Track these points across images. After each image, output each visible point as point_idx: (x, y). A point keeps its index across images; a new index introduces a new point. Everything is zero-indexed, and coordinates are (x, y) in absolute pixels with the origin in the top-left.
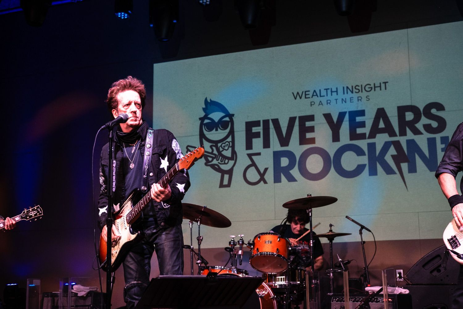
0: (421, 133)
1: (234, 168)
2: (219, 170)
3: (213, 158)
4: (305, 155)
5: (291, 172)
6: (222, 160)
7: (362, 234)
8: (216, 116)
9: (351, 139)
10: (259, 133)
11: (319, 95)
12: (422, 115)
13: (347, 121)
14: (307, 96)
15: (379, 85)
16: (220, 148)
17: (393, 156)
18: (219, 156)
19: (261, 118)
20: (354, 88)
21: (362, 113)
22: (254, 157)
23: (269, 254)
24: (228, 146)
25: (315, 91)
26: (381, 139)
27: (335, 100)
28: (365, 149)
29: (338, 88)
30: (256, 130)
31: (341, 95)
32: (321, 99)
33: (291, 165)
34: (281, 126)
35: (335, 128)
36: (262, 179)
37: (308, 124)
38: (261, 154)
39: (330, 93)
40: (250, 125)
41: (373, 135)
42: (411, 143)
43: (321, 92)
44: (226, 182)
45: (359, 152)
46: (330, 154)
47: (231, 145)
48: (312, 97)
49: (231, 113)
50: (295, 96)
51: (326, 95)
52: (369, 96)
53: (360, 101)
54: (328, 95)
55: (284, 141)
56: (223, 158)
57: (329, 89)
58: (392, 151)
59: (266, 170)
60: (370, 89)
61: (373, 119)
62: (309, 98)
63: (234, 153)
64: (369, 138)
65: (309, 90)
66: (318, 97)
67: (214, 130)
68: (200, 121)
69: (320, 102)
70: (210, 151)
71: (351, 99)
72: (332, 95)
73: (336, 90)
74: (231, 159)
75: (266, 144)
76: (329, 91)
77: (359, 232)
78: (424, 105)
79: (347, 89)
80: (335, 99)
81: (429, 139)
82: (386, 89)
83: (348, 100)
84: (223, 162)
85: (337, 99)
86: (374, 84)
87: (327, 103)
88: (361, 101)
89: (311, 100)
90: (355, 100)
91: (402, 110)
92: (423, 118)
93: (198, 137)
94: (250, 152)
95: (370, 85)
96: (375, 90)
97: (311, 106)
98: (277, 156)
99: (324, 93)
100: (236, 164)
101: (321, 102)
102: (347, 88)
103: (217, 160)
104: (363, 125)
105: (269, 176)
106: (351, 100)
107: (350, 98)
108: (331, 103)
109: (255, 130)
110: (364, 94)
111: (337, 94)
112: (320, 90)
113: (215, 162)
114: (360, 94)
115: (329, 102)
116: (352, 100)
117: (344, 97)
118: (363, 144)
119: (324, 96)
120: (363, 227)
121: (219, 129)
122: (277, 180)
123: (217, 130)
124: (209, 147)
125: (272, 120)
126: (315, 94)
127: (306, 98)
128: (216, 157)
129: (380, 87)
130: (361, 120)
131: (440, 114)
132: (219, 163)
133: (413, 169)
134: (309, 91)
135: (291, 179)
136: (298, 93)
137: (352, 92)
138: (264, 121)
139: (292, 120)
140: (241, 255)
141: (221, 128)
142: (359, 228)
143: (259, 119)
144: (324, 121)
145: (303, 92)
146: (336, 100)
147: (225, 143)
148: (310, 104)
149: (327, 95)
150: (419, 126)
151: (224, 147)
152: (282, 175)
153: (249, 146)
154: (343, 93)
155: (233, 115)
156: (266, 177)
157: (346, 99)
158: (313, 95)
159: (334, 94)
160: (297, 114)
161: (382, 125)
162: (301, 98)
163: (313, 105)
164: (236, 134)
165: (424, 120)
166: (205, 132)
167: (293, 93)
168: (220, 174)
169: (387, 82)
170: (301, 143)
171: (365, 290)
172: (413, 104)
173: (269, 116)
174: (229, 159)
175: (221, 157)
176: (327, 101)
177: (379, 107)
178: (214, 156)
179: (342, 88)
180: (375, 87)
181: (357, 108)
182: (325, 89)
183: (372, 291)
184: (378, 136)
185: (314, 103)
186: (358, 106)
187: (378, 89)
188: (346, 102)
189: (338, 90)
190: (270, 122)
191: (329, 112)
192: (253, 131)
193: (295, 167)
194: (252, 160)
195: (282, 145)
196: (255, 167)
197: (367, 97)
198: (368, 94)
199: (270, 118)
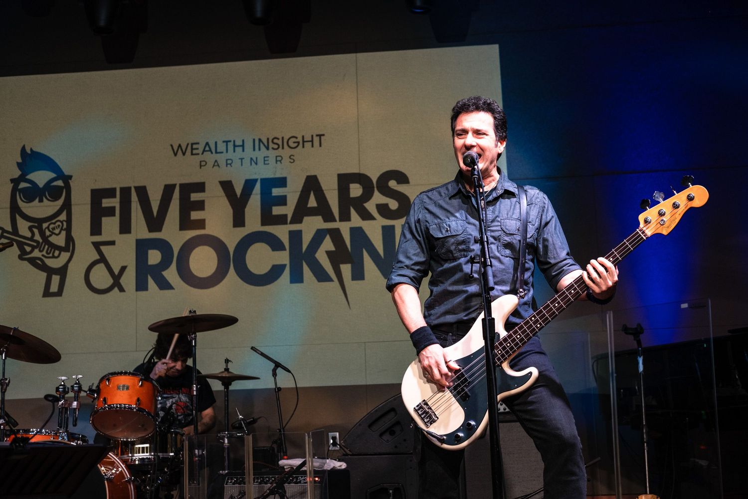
0: (373, 218)
1: (70, 265)
2: (43, 267)
3: (33, 248)
4: (188, 248)
5: (165, 273)
6: (49, 252)
7: (276, 375)
8: (41, 177)
9: (263, 223)
10: (113, 208)
11: (214, 151)
12: (376, 189)
13: (257, 194)
14: (194, 152)
15: (310, 139)
16: (47, 230)
17: (328, 253)
18: (44, 244)
19: (117, 185)
20: (270, 141)
21: (282, 182)
22: (103, 248)
23: (125, 408)
24: (60, 228)
25: (207, 144)
26: (311, 225)
27: (240, 160)
28: (286, 241)
29: (245, 141)
30: (108, 203)
31: (249, 152)
32: (218, 157)
33: (165, 263)
34: (151, 199)
35: (238, 204)
36: (117, 283)
37: (195, 197)
38: (116, 243)
39: (233, 147)
40: (98, 195)
41: (298, 217)
42: (357, 233)
43: (218, 145)
44: (54, 288)
45: (275, 244)
46: (228, 246)
47: (65, 226)
48: (202, 154)
49: (66, 172)
50: (175, 150)
51: (225, 151)
52: (293, 156)
53: (279, 162)
54: (229, 152)
55: (155, 223)
56: (50, 248)
57: (230, 141)
58: (328, 244)
59: (123, 269)
60: (296, 144)
61: (299, 193)
62: (198, 154)
63: (70, 239)
64: (291, 223)
65: (198, 142)
66: (212, 153)
67: (37, 200)
68: (13, 184)
69: (215, 163)
70: (29, 235)
71: (266, 159)
72: (234, 151)
73: (241, 144)
74: (66, 249)
75: (125, 228)
76: (231, 145)
77: (271, 372)
78: (378, 175)
79: (259, 143)
81: (384, 228)
82: (320, 146)
83: (261, 161)
84: (51, 255)
85: (244, 158)
86: (303, 137)
87: (227, 164)
88: (281, 163)
89: (200, 158)
90: (272, 161)
91: (344, 180)
92: (376, 193)
93: (9, 210)
94: (97, 239)
95: (296, 138)
96: (303, 147)
97: (201, 168)
98: (142, 247)
99: (221, 147)
100: (73, 259)
101: (216, 161)
102: (260, 140)
103: (40, 251)
104: (282, 201)
105: (129, 279)
106: (265, 160)
107: (264, 157)
108: (232, 165)
109: (106, 203)
110: (286, 152)
111: (243, 151)
112: (216, 143)
113: (36, 253)
114: (280, 152)
115: (229, 162)
116: (268, 160)
117: (254, 155)
118: (282, 232)
119: (222, 153)
120: (278, 365)
121: (44, 199)
122: (141, 286)
123: (41, 201)
124: (27, 229)
125: (136, 188)
126: (207, 148)
127: (192, 154)
128: (38, 246)
129: (312, 141)
130: (280, 193)
131: (402, 188)
132: (43, 255)
133: (359, 275)
134: (198, 143)
135: (164, 285)
136: (180, 146)
137: (268, 148)
138: (122, 189)
139: (168, 190)
140: (76, 409)
141: (48, 197)
142: (272, 365)
143: (114, 186)
144: (221, 193)
145: (188, 144)
146: (242, 159)
147: (54, 223)
148: (199, 163)
149: (227, 152)
150: (371, 206)
151: (54, 229)
152: (149, 277)
153: (96, 229)
154: (252, 149)
155: (70, 177)
156: (123, 281)
158: (204, 151)
159: (239, 150)
160: (178, 180)
161: (312, 203)
162: (184, 154)
163: (205, 165)
164: (74, 209)
165: (378, 198)
166: (21, 203)
167: (172, 146)
168: (44, 275)
169: (323, 135)
170: (183, 228)
171: (278, 464)
172: (362, 172)
173: (131, 182)
174: (61, 249)
175: (47, 247)
176: (227, 160)
177: (309, 174)
178: (35, 244)
179: (252, 141)
180: (304, 142)
181: (275, 174)
182: (224, 142)
183: (290, 465)
184: (306, 219)
185: (206, 163)
186: (276, 171)
187: (308, 145)
188: (256, 164)
189: (245, 144)
190: (133, 191)
191: (229, 179)
192: (103, 205)
193: (171, 266)
194: (100, 253)
195: (151, 230)
196: (105, 264)
197: (290, 157)
198: (293, 152)
199: (132, 184)
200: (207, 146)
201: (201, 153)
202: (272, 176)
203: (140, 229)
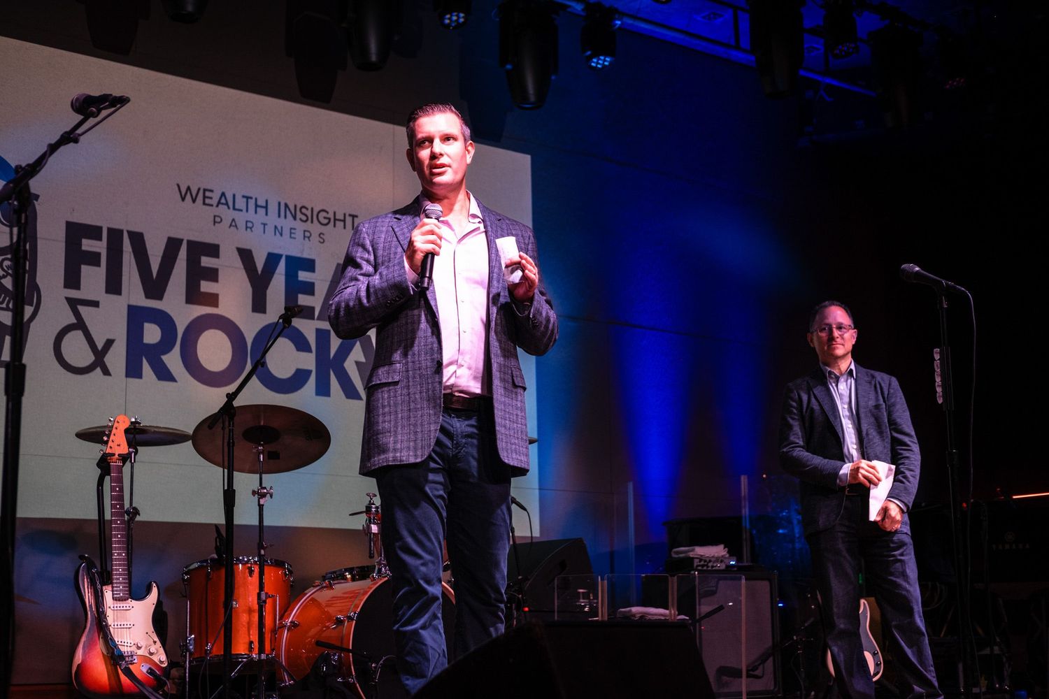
1: (33, 325)
4: (197, 327)
6: (1, 300)
10: (98, 255)
11: (231, 206)
13: (281, 276)
14: (207, 201)
15: (342, 218)
19: (106, 222)
20: (298, 209)
21: (309, 265)
22: (81, 309)
25: (223, 194)
27: (262, 226)
28: (312, 340)
29: (269, 202)
30: (91, 246)
31: (272, 219)
32: (236, 215)
33: (166, 344)
34: (149, 252)
35: (259, 283)
36: (99, 362)
37: (206, 261)
38: (101, 305)
39: (254, 207)
40: (76, 232)
43: (237, 200)
44: (7, 355)
45: (300, 342)
46: (246, 335)
48: (217, 206)
49: (33, 190)
50: (183, 194)
51: (244, 210)
52: (323, 234)
53: (307, 239)
54: (249, 211)
55: (155, 287)
56: (3, 296)
57: (251, 198)
58: (358, 353)
59: (109, 343)
60: (326, 221)
61: (328, 283)
62: (212, 205)
63: (33, 287)
64: (319, 319)
65: (212, 189)
66: (229, 208)
69: (232, 222)
71: (293, 231)
72: (256, 212)
73: (264, 204)
75: (114, 285)
76: (252, 203)
79: (286, 209)
80: (262, 224)
83: (286, 232)
84: (4, 305)
86: (335, 213)
87: (247, 228)
88: (309, 240)
89: (214, 211)
90: (299, 235)
94: (73, 294)
95: (328, 213)
96: (335, 226)
97: (214, 224)
98: (136, 317)
99: (240, 203)
100: (38, 318)
101: (233, 220)
102: (286, 206)
104: (309, 289)
105: (117, 358)
106: (291, 233)
107: (291, 229)
108: (253, 229)
109: (88, 246)
110: (315, 228)
111: (267, 214)
112: (234, 196)
114: (308, 226)
115: (249, 225)
116: (294, 233)
117: (279, 223)
118: (308, 329)
119: (241, 210)
122: (133, 371)
125: (128, 232)
126: (223, 201)
127: (204, 204)
129: (344, 221)
130: (307, 278)
134: (212, 191)
135: (164, 374)
136: (189, 189)
137: (295, 218)
138: (110, 230)
139: (173, 245)
141: (2, 220)
143: (98, 224)
144: (238, 263)
145: (199, 189)
146: (265, 225)
147: (10, 260)
148: (212, 218)
149: (247, 211)
151: (9, 267)
152: (145, 361)
153: (72, 280)
154: (277, 215)
155: (37, 197)
156: (108, 359)
157: (282, 228)
158: (219, 203)
159: (261, 211)
162: (194, 201)
163: (219, 223)
164: (41, 245)
167: (178, 186)
169: (357, 216)
170: (190, 300)
173: (126, 224)
176: (247, 222)
179: (277, 204)
180: (335, 220)
181: (302, 253)
182: (244, 197)
185: (221, 220)
186: (303, 250)
187: (339, 224)
188: (281, 235)
189: (269, 206)
190: (126, 235)
191: (248, 248)
192: (84, 248)
193: (173, 351)
194: (77, 314)
195: (149, 295)
196: (83, 332)
197: (320, 235)
198: (323, 229)
199: (125, 227)
200: (223, 198)
201: (215, 205)
202: (299, 255)
203: (133, 292)
